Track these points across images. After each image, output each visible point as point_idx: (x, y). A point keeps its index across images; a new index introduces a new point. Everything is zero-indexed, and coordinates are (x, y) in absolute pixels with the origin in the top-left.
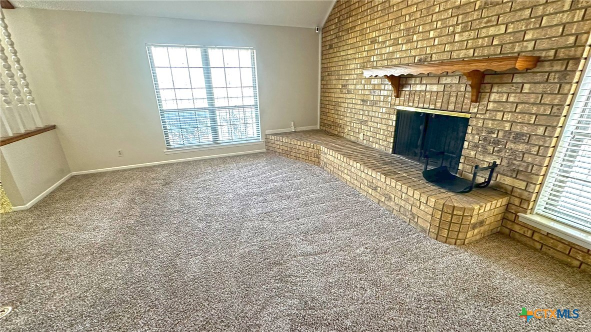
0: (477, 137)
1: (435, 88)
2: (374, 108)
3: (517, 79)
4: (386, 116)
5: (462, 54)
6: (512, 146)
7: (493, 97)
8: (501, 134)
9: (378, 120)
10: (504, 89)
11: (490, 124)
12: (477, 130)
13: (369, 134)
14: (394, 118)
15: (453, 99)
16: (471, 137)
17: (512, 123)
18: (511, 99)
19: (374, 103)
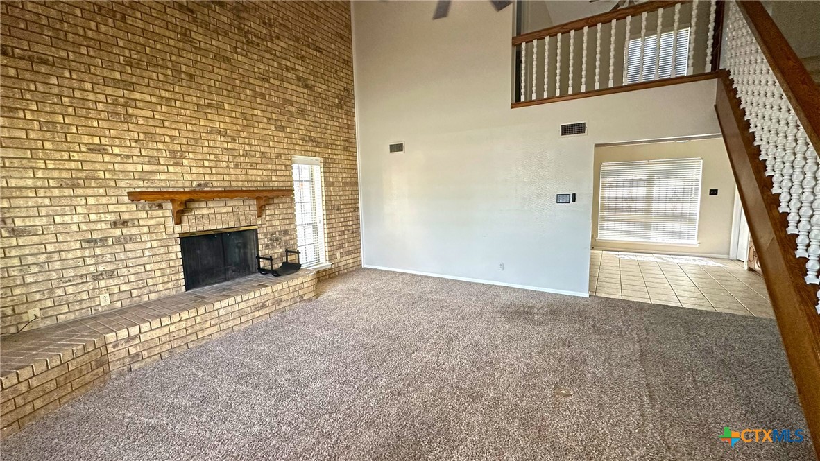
0: (266, 240)
1: (224, 210)
2: (128, 247)
3: (276, 201)
6: (284, 238)
7: (268, 212)
8: (277, 233)
10: (272, 207)
11: (270, 229)
12: (265, 235)
13: (125, 288)
14: (178, 249)
16: (262, 241)
17: (280, 225)
18: (276, 213)
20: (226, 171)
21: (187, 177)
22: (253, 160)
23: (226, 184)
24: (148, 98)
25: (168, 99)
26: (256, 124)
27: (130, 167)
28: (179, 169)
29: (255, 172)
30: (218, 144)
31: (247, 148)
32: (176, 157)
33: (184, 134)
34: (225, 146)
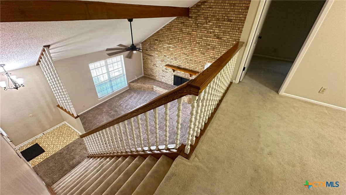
1: (183, 72)
2: (167, 73)
5: (187, 67)
7: (193, 76)
9: (168, 77)
13: (166, 80)
14: (173, 77)
15: (186, 75)
20: (185, 64)
21: (177, 63)
22: (192, 62)
23: (184, 67)
24: (172, 46)
25: (176, 46)
26: (195, 52)
27: (168, 60)
28: (176, 61)
29: (192, 65)
30: (184, 57)
31: (191, 58)
32: (176, 59)
33: (178, 54)
34: (186, 57)
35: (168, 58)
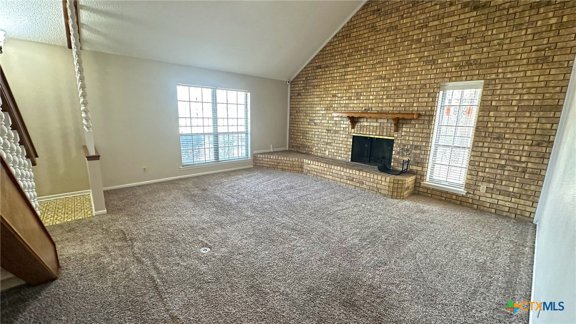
0: (399, 148)
1: (375, 124)
2: (336, 135)
3: (413, 122)
4: (346, 139)
5: (388, 109)
6: (414, 151)
7: (404, 129)
8: (409, 146)
9: (340, 142)
10: (408, 126)
11: (404, 142)
12: (398, 145)
13: (333, 151)
14: (351, 140)
15: (385, 130)
16: (396, 149)
17: (413, 141)
18: (411, 131)
19: (336, 132)
20: (381, 101)
22: (401, 92)
23: (379, 109)
24: (352, 69)
25: (360, 66)
26: (408, 65)
28: (358, 101)
29: (400, 100)
30: (379, 85)
31: (397, 84)
32: (358, 96)
33: (364, 83)
34: (383, 85)
35: (342, 97)
